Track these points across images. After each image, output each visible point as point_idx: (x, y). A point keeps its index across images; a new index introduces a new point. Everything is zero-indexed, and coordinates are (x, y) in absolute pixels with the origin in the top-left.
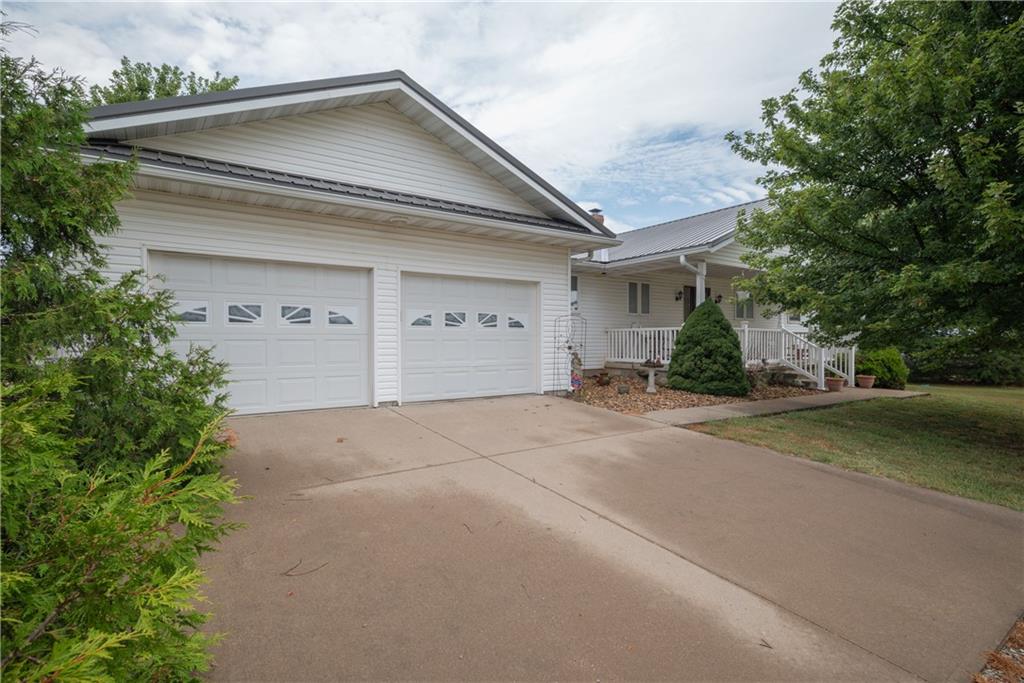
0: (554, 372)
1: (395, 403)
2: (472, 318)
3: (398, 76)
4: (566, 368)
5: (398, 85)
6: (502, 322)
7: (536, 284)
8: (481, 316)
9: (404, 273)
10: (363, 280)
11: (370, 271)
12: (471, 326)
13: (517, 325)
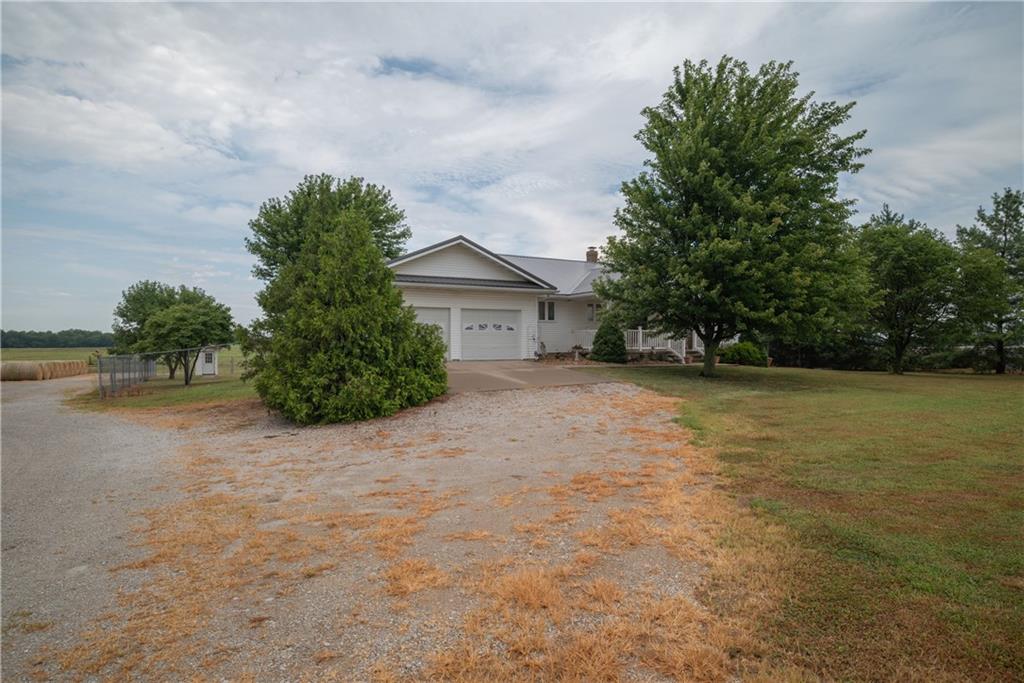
0: (528, 350)
1: (458, 360)
2: (490, 326)
3: (461, 237)
4: (536, 347)
5: (461, 241)
6: (504, 328)
7: (520, 311)
8: (494, 326)
9: (463, 309)
10: (446, 313)
11: (449, 309)
12: (490, 329)
13: (512, 329)
